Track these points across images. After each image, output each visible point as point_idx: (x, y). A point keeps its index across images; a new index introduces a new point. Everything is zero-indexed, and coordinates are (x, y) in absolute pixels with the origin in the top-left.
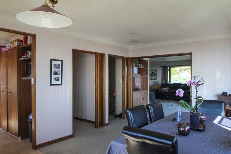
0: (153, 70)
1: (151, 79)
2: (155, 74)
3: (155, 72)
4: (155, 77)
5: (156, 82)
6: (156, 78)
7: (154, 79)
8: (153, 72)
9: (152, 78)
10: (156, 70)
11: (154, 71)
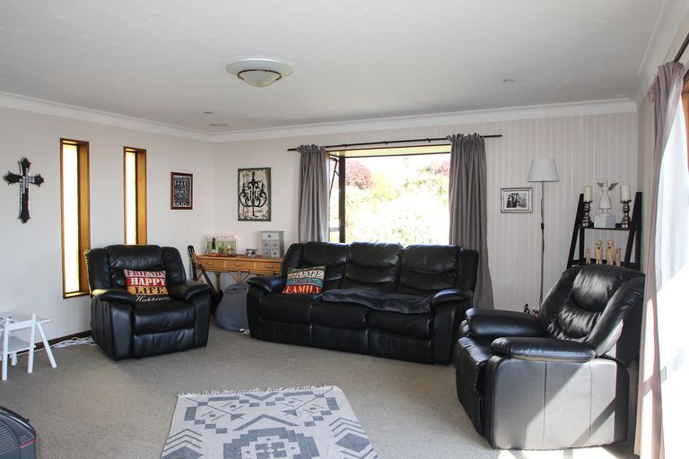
0: (253, 170)
1: (246, 219)
2: (262, 191)
3: (265, 183)
4: (265, 208)
5: (265, 237)
6: (269, 211)
7: (259, 215)
8: (254, 182)
9: (250, 215)
10: (268, 171)
11: (260, 176)
